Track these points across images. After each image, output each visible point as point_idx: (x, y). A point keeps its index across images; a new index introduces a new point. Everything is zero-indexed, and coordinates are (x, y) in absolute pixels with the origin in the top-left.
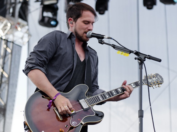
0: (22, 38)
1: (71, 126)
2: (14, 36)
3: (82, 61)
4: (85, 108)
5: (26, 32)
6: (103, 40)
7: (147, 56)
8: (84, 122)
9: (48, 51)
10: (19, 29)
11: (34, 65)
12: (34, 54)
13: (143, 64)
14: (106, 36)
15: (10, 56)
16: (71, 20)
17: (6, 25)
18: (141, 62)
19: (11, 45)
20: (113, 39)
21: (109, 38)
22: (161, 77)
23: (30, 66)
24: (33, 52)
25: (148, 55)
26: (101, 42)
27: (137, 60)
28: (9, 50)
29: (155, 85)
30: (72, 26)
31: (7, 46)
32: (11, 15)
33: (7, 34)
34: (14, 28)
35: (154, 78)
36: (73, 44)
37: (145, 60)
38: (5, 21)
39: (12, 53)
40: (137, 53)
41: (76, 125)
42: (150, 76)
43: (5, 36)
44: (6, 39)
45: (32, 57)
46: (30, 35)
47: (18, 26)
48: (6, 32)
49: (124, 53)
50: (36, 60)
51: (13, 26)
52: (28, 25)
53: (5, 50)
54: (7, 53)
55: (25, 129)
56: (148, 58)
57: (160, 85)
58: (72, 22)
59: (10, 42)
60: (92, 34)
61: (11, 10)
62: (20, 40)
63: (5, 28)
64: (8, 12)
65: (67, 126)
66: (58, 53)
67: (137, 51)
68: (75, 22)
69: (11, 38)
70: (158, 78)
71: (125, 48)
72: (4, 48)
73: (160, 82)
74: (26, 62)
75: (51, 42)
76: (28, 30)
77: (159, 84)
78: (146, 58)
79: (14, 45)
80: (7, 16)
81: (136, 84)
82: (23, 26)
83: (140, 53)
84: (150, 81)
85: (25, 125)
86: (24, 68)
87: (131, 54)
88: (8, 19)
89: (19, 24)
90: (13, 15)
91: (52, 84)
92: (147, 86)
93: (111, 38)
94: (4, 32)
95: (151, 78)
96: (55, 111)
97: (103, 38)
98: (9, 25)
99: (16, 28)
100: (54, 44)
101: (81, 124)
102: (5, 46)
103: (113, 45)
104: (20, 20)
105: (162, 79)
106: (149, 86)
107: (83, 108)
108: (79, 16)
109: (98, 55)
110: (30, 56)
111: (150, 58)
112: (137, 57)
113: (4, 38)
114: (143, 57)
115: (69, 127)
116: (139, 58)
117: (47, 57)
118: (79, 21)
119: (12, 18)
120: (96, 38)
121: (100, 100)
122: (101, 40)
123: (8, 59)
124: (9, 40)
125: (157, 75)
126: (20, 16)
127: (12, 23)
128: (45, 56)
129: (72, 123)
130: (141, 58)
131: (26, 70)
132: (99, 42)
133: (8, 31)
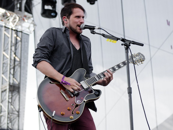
0: (29, 28)
1: (76, 104)
2: (22, 26)
3: (78, 50)
4: (85, 88)
5: (32, 23)
6: (94, 30)
7: (131, 42)
8: (86, 100)
9: (49, 46)
10: (26, 21)
11: (40, 59)
12: (38, 50)
13: (129, 49)
14: (97, 27)
15: (20, 43)
16: (65, 18)
17: (15, 18)
18: (127, 47)
19: (20, 34)
20: (103, 29)
21: (99, 29)
22: (142, 55)
23: (37, 60)
24: (37, 49)
25: (133, 41)
26: (93, 32)
27: (123, 46)
28: (19, 39)
29: (139, 62)
30: (66, 23)
31: (17, 36)
32: (18, 9)
33: (16, 25)
34: (22, 20)
35: (138, 57)
36: (68, 36)
37: (130, 46)
38: (14, 15)
39: (21, 41)
40: (123, 40)
41: (80, 103)
42: (134, 56)
43: (15, 27)
44: (16, 29)
45: (37, 53)
46: (35, 25)
47: (25, 18)
48: (15, 23)
49: (112, 40)
50: (41, 54)
51: (21, 19)
52: (33, 17)
53: (16, 39)
54: (18, 41)
55: (39, 111)
56: (132, 43)
57: (143, 62)
58: (66, 19)
59: (20, 31)
60: (85, 26)
61: (18, 6)
62: (28, 30)
63: (15, 20)
64: (16, 7)
65: (73, 105)
66: (56, 46)
67: (123, 38)
68: (69, 19)
69: (19, 28)
70: (140, 56)
71: (113, 36)
72: (15, 37)
73: (143, 59)
74: (34, 57)
75: (50, 39)
76: (33, 21)
77: (141, 61)
78: (131, 44)
79: (23, 34)
80: (15, 10)
81: (124, 63)
82: (29, 18)
83: (125, 40)
84: (134, 59)
85: (39, 107)
86: (32, 63)
87: (118, 40)
88: (16, 14)
89: (25, 16)
90: (20, 9)
91: (57, 71)
92: (133, 64)
93: (101, 29)
94: (13, 24)
95: (135, 57)
96: (62, 94)
97: (94, 29)
98: (18, 18)
99: (24, 20)
100: (52, 39)
101: (84, 101)
102: (15, 36)
103: (103, 34)
104: (26, 13)
105: (144, 57)
106: (134, 64)
107: (84, 89)
108: (70, 13)
109: (91, 41)
110: (36, 52)
111: (134, 43)
112: (123, 43)
113: (14, 29)
114: (128, 43)
115: (75, 105)
116: (125, 44)
117: (49, 51)
118: (72, 17)
119: (20, 12)
120: (88, 29)
121: (97, 80)
122: (92, 30)
123: (19, 46)
124: (18, 30)
125: (139, 54)
126: (26, 10)
127: (20, 16)
128: (47, 50)
129: (76, 102)
130: (127, 44)
131: (34, 64)
132: (91, 33)
133: (17, 23)
